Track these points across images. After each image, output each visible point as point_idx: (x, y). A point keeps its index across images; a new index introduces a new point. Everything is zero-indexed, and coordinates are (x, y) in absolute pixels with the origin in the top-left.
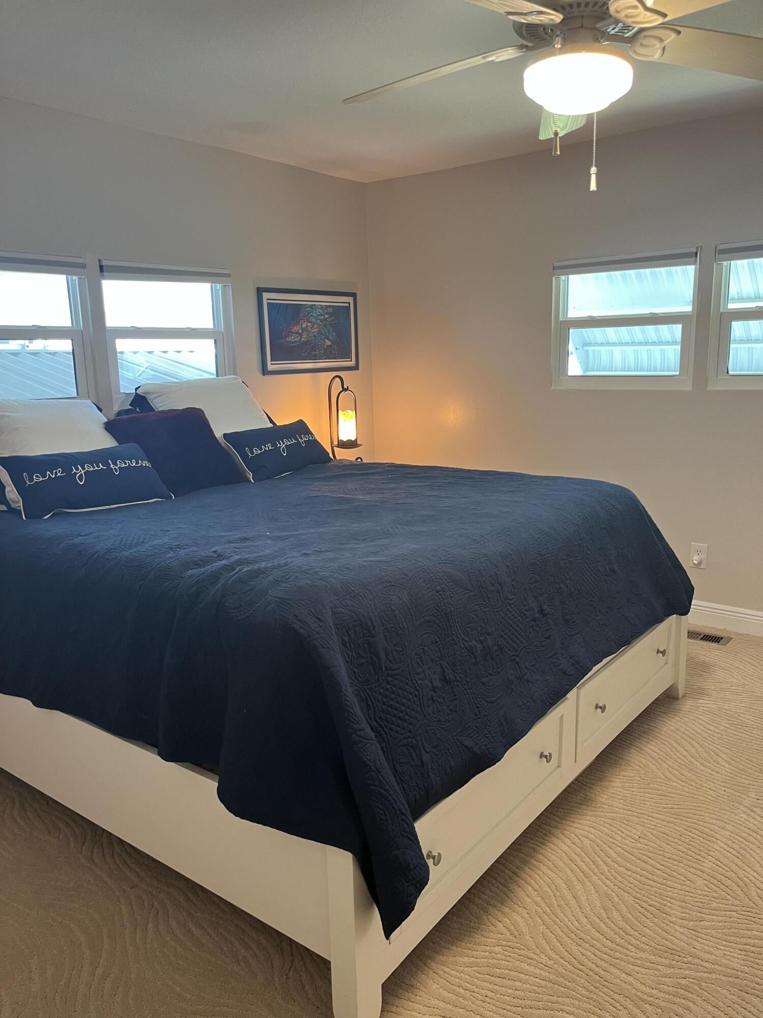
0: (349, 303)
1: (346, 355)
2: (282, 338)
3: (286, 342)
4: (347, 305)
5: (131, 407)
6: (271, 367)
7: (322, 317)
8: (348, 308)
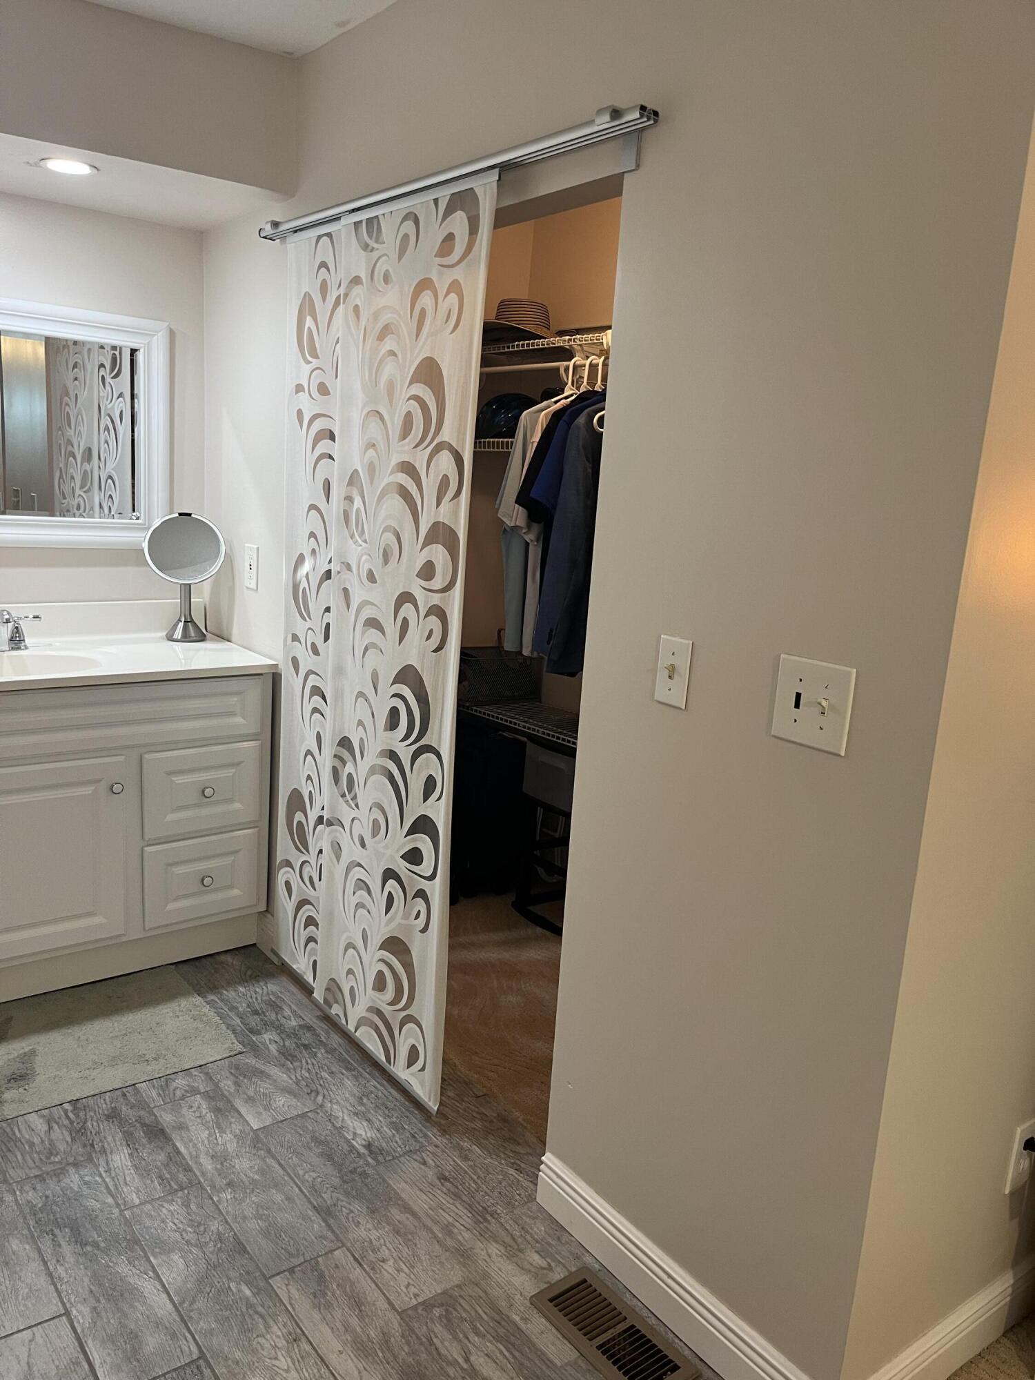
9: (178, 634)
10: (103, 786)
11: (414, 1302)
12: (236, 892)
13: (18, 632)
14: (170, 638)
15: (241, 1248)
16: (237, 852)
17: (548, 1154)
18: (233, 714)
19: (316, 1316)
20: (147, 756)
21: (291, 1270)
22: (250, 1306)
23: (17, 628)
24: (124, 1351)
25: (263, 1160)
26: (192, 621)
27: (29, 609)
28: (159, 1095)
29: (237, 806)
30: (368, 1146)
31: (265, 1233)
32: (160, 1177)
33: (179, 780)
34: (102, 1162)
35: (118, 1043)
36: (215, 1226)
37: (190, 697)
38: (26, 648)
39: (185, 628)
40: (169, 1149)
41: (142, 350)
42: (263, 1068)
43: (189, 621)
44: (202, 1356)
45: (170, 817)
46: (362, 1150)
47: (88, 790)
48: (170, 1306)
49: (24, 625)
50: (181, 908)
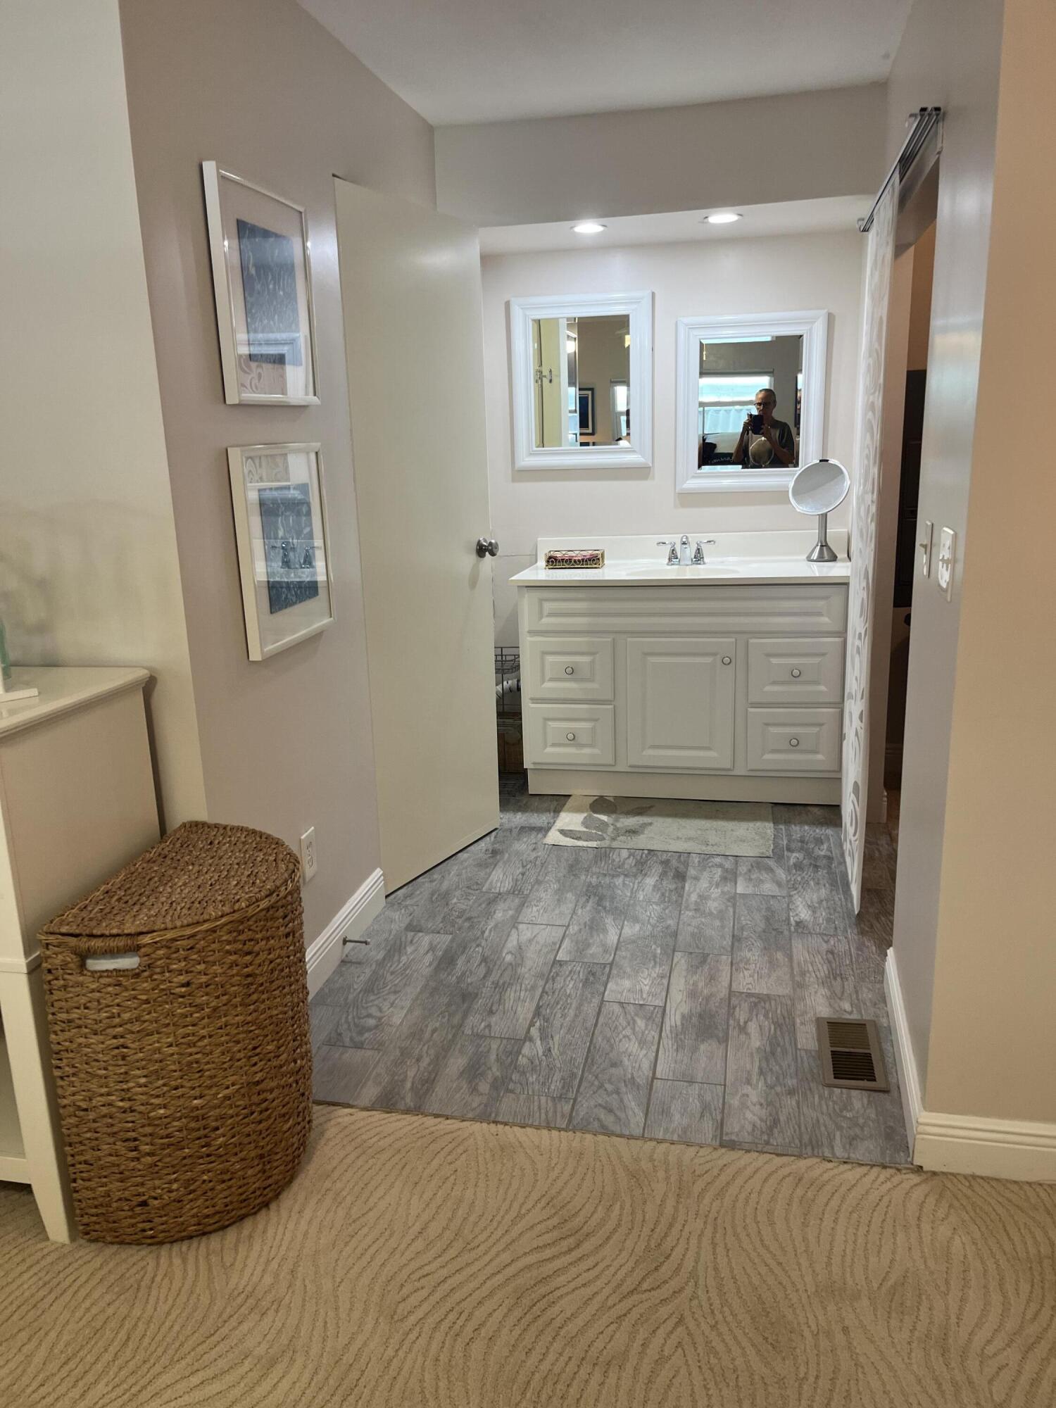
9: (815, 556)
10: (719, 658)
11: (745, 991)
12: (820, 757)
13: (699, 553)
14: (809, 559)
15: (675, 935)
16: (822, 725)
17: (891, 949)
18: (820, 614)
19: (684, 973)
20: (751, 641)
21: (691, 953)
22: (655, 956)
23: (698, 549)
24: (578, 948)
25: (727, 907)
26: (827, 545)
27: (704, 538)
28: (699, 862)
29: (822, 688)
30: (798, 924)
31: (693, 935)
32: (663, 895)
33: (774, 661)
34: (640, 879)
35: (699, 832)
36: (670, 922)
37: (789, 598)
38: (704, 563)
39: (821, 552)
40: (680, 885)
41: (805, 336)
42: (775, 868)
43: (824, 545)
44: (611, 964)
45: (768, 688)
46: (793, 922)
47: (709, 660)
48: (615, 941)
49: (705, 548)
50: (773, 760)
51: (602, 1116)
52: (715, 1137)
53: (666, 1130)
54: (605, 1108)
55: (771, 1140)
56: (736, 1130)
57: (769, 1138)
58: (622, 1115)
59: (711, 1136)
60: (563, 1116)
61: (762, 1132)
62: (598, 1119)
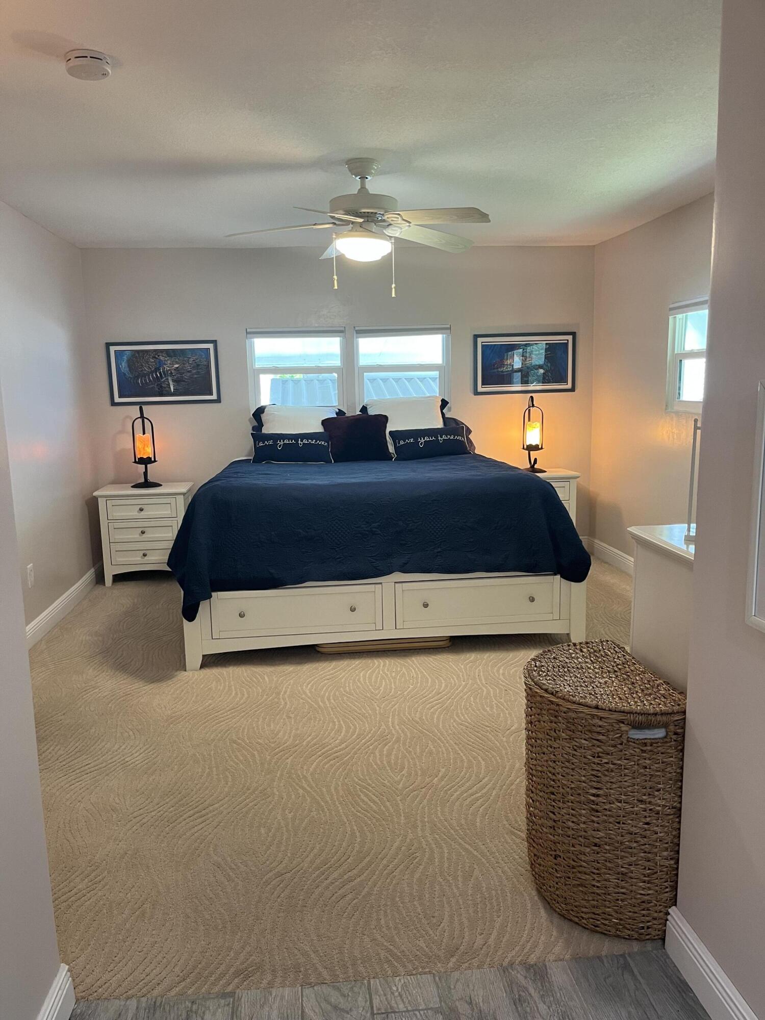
0: (568, 340)
1: (564, 380)
2: (494, 369)
3: (498, 371)
4: (566, 341)
5: (360, 413)
6: (480, 389)
7: (537, 352)
8: (567, 344)
51: (341, 1000)
52: (240, 999)
53: (282, 998)
54: (342, 1010)
55: (190, 1005)
56: (220, 1010)
57: (192, 1007)
58: (324, 1005)
59: (243, 1000)
60: (377, 992)
61: (196, 1013)
62: (345, 996)
